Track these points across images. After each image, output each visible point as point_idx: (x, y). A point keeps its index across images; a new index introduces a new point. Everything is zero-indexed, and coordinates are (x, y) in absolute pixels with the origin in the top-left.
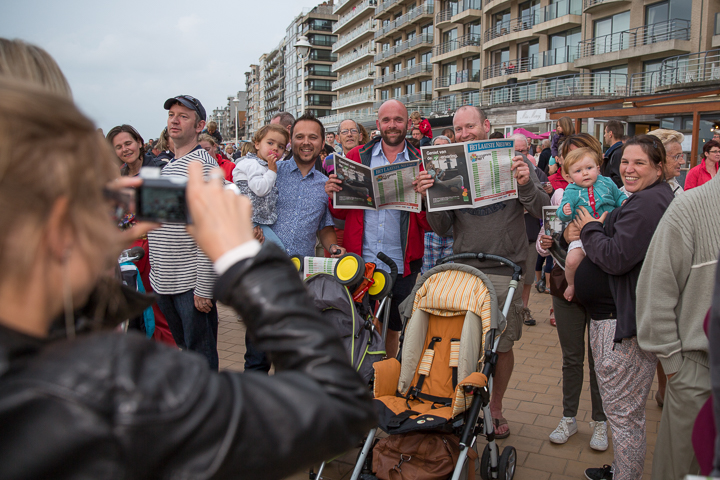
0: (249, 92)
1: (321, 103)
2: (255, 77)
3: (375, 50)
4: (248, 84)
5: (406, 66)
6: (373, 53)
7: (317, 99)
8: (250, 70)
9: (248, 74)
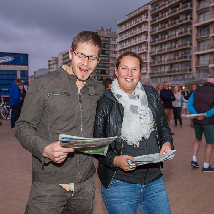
0: (49, 68)
1: (101, 73)
2: (54, 62)
3: (147, 49)
4: (49, 65)
5: (170, 56)
6: (145, 51)
7: (100, 71)
8: (52, 59)
9: (49, 61)
